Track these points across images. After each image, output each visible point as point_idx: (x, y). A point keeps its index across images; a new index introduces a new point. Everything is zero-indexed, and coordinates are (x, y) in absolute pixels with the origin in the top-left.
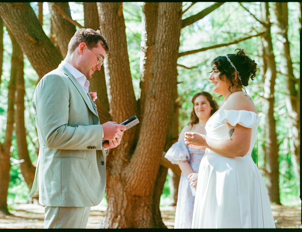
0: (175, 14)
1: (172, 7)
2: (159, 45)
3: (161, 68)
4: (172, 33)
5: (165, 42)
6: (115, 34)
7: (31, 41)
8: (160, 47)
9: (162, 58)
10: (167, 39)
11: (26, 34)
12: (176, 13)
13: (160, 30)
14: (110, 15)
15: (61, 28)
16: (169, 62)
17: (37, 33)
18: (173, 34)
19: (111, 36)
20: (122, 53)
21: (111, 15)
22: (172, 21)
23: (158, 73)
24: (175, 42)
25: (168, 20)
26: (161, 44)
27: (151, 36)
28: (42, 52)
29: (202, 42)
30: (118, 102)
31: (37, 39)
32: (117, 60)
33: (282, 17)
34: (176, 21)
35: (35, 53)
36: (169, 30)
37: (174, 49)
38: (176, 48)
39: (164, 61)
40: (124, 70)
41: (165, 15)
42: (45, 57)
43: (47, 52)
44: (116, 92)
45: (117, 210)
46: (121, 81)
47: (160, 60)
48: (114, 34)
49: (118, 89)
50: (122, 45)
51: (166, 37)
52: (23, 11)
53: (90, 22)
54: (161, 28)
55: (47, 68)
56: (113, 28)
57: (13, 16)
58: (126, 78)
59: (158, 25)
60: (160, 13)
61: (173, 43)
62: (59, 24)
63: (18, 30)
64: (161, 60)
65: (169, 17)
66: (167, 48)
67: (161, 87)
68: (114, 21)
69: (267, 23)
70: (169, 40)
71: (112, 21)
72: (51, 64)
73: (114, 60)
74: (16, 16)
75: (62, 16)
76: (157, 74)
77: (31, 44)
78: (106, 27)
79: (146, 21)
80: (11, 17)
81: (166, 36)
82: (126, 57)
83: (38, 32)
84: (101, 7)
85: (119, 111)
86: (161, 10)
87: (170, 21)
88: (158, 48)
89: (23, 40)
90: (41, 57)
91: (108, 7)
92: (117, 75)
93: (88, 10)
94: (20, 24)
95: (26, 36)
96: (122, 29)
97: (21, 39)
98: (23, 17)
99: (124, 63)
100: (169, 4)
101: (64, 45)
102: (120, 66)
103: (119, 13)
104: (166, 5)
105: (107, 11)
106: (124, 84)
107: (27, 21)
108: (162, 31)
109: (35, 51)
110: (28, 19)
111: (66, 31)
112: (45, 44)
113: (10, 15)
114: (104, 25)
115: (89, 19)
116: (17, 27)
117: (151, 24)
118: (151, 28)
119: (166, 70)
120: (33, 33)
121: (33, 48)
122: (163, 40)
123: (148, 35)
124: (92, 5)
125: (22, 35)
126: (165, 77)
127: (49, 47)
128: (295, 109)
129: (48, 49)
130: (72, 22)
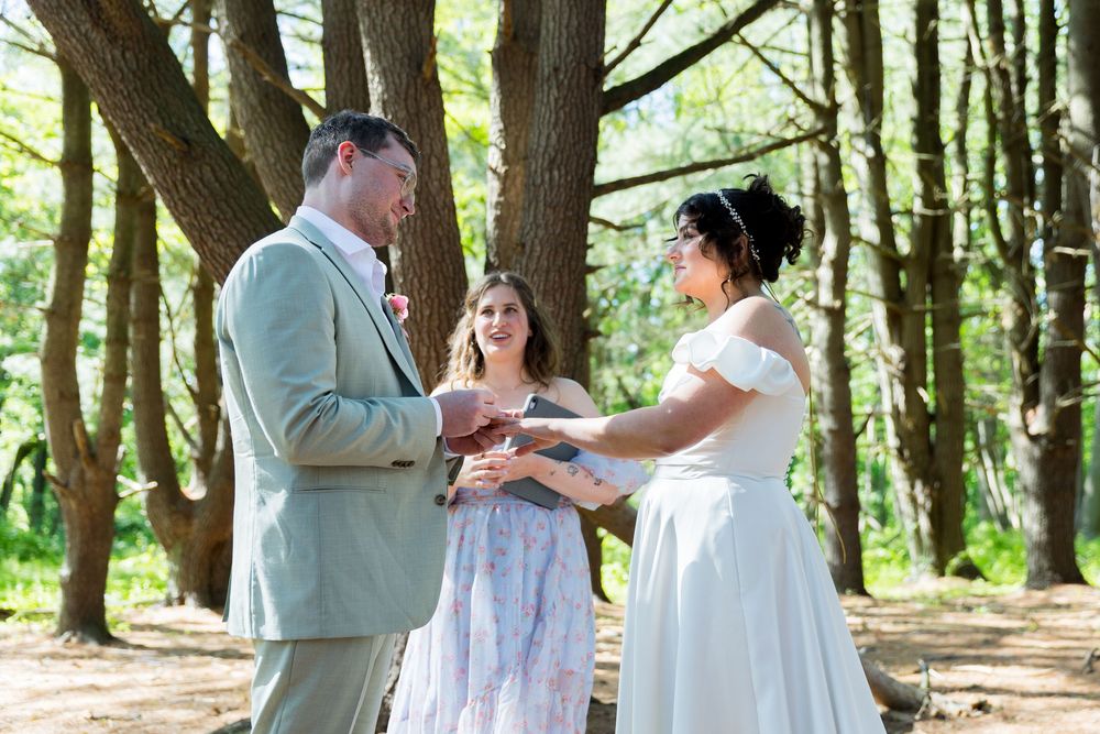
0: (583, 75)
1: (574, 54)
2: (540, 161)
3: (546, 225)
4: (577, 129)
5: (556, 154)
7: (170, 147)
8: (542, 168)
9: (548, 199)
10: (562, 145)
11: (152, 125)
12: (587, 71)
13: (542, 119)
14: (399, 76)
15: (259, 109)
16: (567, 208)
17: (187, 122)
18: (579, 131)
20: (436, 183)
21: (404, 76)
22: (575, 95)
23: (537, 241)
24: (584, 155)
25: (565, 92)
26: (544, 159)
27: (518, 138)
28: (201, 179)
29: (650, 156)
30: (426, 324)
31: (186, 141)
33: (868, 87)
34: (587, 94)
35: (183, 181)
36: (568, 121)
37: (582, 175)
38: (586, 172)
39: (554, 208)
40: (440, 233)
41: (557, 78)
42: (211, 193)
43: (217, 180)
44: (419, 294)
46: (433, 263)
47: (541, 204)
48: (410, 129)
49: (426, 287)
51: (558, 141)
52: (141, 56)
53: (342, 94)
54: (546, 112)
55: (217, 224)
56: (408, 111)
57: (111, 69)
58: (447, 256)
59: (537, 105)
60: (543, 70)
61: (579, 156)
62: (253, 99)
63: (130, 111)
64: (545, 205)
65: (566, 82)
66: (563, 172)
67: (547, 280)
68: (412, 91)
69: (827, 104)
70: (567, 148)
71: (407, 93)
72: (230, 215)
74: (121, 70)
75: (261, 75)
76: (533, 242)
77: (170, 153)
78: (388, 110)
79: (502, 93)
80: (107, 69)
81: (559, 136)
82: (446, 196)
83: (189, 117)
84: (372, 53)
85: (429, 348)
86: (546, 63)
87: (570, 95)
88: (536, 172)
89: (145, 140)
90: (200, 194)
91: (393, 53)
92: (420, 245)
93: (337, 61)
94: (135, 95)
95: (154, 131)
96: (434, 117)
97: (138, 139)
98: (143, 72)
99: (442, 212)
100: (568, 47)
101: (267, 159)
102: (431, 221)
103: (425, 68)
104: (560, 48)
105: (391, 62)
106: (442, 272)
107: (156, 84)
108: (549, 121)
109: (182, 174)
110: (158, 79)
111: (273, 119)
112: (210, 156)
113: (104, 67)
114: (384, 103)
115: (341, 84)
116: (124, 103)
117: (516, 101)
118: (515, 115)
119: (559, 234)
120: (174, 121)
121: (176, 166)
122: (550, 150)
123: (507, 134)
124: (347, 45)
125: (142, 127)
126: (556, 252)
127: (223, 164)
128: (896, 338)
129: (221, 169)
130: (291, 94)
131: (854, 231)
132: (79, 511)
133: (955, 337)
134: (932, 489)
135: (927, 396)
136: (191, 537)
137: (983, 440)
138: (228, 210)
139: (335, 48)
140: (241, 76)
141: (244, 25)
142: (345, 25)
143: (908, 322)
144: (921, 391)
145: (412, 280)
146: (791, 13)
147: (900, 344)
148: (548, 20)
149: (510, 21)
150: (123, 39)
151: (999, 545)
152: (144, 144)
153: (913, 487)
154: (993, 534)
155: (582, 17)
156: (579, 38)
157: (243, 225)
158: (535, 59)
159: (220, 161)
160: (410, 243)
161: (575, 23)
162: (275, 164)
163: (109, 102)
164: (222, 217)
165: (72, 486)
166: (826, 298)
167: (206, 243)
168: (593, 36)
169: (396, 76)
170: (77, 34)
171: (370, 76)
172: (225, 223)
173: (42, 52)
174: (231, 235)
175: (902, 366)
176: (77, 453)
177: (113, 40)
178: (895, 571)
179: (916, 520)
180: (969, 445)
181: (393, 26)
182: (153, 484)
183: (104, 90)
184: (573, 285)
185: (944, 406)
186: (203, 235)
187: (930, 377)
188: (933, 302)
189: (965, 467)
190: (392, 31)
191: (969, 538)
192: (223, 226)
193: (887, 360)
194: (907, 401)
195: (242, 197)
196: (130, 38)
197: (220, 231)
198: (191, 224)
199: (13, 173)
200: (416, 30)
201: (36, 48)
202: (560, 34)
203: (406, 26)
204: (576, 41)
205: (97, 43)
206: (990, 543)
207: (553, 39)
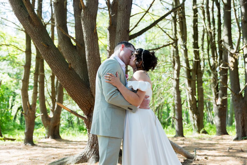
0: (125, 31)
6: (92, 43)
7: (45, 46)
11: (41, 42)
13: (117, 40)
14: (89, 32)
15: (63, 40)
17: (48, 42)
19: (90, 44)
20: (96, 53)
21: (90, 32)
22: (124, 35)
25: (122, 35)
27: (113, 44)
28: (51, 53)
31: (48, 45)
32: (94, 57)
33: (183, 36)
34: (126, 36)
35: (47, 53)
40: (97, 63)
41: (120, 32)
42: (53, 55)
43: (54, 53)
45: (94, 141)
46: (96, 69)
49: (94, 73)
50: (96, 49)
52: (39, 29)
53: (79, 36)
55: (54, 61)
56: (91, 39)
57: (34, 31)
59: (116, 38)
60: (117, 31)
62: (61, 37)
63: (37, 40)
65: (122, 33)
68: (92, 35)
69: (176, 39)
71: (91, 36)
72: (56, 60)
73: (92, 57)
77: (45, 48)
78: (87, 39)
79: (110, 36)
80: (33, 32)
82: (98, 56)
83: (48, 41)
84: (84, 28)
86: (118, 29)
89: (40, 45)
90: (50, 56)
92: (93, 65)
93: (78, 30)
94: (38, 36)
96: (96, 40)
97: (38, 45)
98: (40, 32)
99: (98, 59)
100: (122, 26)
101: (64, 49)
102: (95, 61)
103: (94, 31)
104: (121, 26)
105: (88, 29)
107: (42, 34)
109: (47, 52)
110: (43, 33)
111: (65, 41)
112: (53, 48)
113: (32, 31)
114: (86, 37)
115: (78, 34)
116: (36, 38)
117: (112, 37)
118: (112, 40)
120: (46, 41)
121: (46, 50)
123: (111, 44)
124: (80, 27)
125: (39, 43)
127: (55, 50)
128: (190, 86)
129: (55, 51)
130: (69, 36)
131: (181, 64)
132: (28, 119)
133: (202, 85)
134: (197, 116)
135: (196, 97)
136: (50, 125)
137: (208, 106)
138: (56, 59)
139: (77, 28)
140: (59, 33)
141: (60, 23)
142: (79, 23)
143: (192, 82)
144: (195, 96)
145: (92, 72)
146: (168, 21)
147: (191, 87)
148: (118, 21)
149: (111, 21)
150: (36, 26)
151: (211, 127)
152: (40, 46)
153: (193, 115)
154: (210, 125)
155: (125, 20)
157: (59, 62)
158: (116, 29)
159: (54, 49)
160: (91, 65)
161: (124, 21)
162: (65, 50)
163: (33, 38)
164: (55, 60)
165: (27, 114)
166: (175, 77)
167: (51, 65)
168: (127, 24)
170: (27, 25)
171: (84, 32)
173: (22, 30)
174: (56, 64)
175: (191, 91)
176: (28, 108)
177: (34, 26)
178: (190, 132)
179: (194, 122)
180: (205, 107)
181: (88, 22)
182: (43, 114)
183: (32, 36)
185: (200, 99)
186: (51, 64)
187: (197, 94)
188: (197, 78)
189: (204, 111)
191: (205, 126)
192: (55, 62)
193: (188, 90)
194: (192, 98)
195: (59, 56)
196: (37, 26)
197: (54, 63)
198: (49, 62)
199: (17, 54)
200: (93, 23)
201: (21, 29)
202: (121, 24)
203: (91, 22)
204: (124, 25)
205: (31, 27)
206: (209, 127)
207: (119, 25)
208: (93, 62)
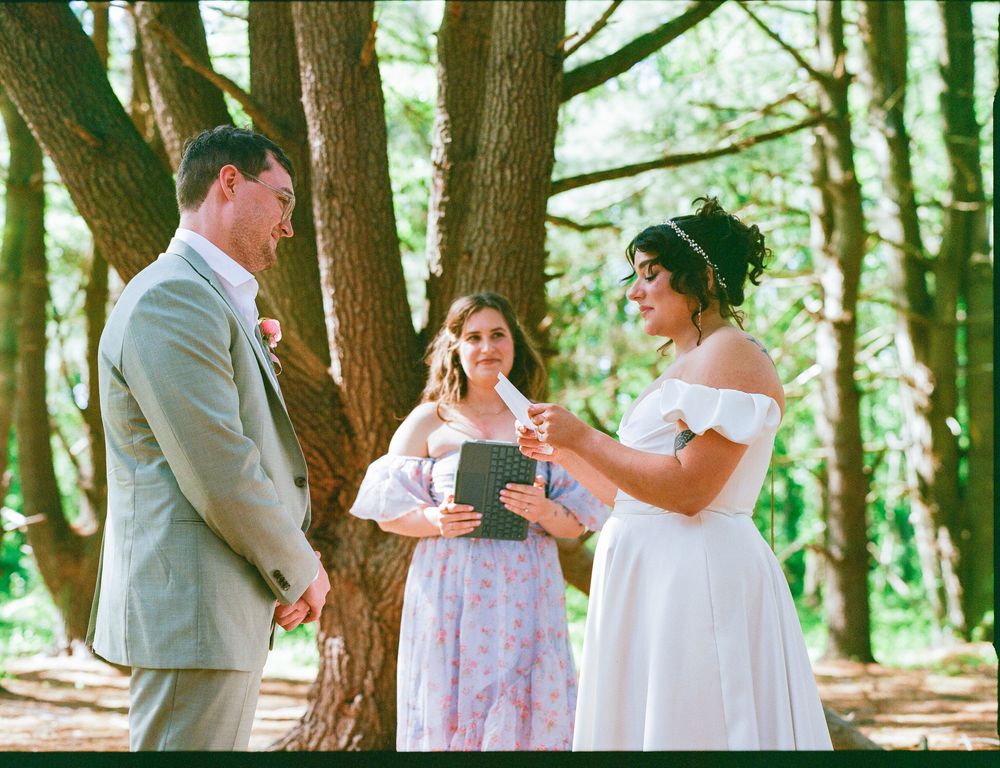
0: (540, 63)
1: (530, 41)
2: (491, 158)
3: (496, 231)
4: (532, 124)
5: (508, 153)
6: (350, 123)
7: (84, 143)
8: (492, 166)
9: (499, 202)
10: (516, 141)
11: (66, 120)
12: (544, 60)
13: (493, 113)
14: (335, 65)
15: (177, 96)
16: (519, 214)
17: (103, 117)
18: (535, 125)
19: (336, 129)
20: (373, 182)
21: (340, 63)
22: (531, 86)
23: (485, 249)
24: (540, 152)
25: (520, 83)
26: (494, 157)
27: (465, 131)
28: (116, 178)
30: (358, 340)
31: (100, 136)
32: (357, 206)
34: (545, 86)
35: (97, 181)
36: (522, 114)
37: (537, 175)
38: (543, 171)
39: (505, 212)
40: (377, 237)
41: (510, 68)
42: (127, 193)
43: (133, 178)
44: (352, 307)
45: (351, 677)
46: (369, 272)
47: (491, 208)
48: (346, 122)
49: (360, 298)
50: (372, 158)
51: (511, 137)
52: (56, 45)
53: (268, 78)
54: (497, 105)
55: (132, 228)
56: (344, 103)
57: (25, 59)
58: (384, 264)
59: (488, 97)
60: (495, 59)
61: (535, 154)
63: (43, 105)
64: (495, 208)
65: (520, 71)
66: (516, 171)
68: (348, 80)
70: (521, 144)
71: (342, 83)
72: (146, 217)
73: (348, 204)
74: (35, 61)
75: (181, 60)
76: (481, 252)
77: (84, 150)
78: (321, 101)
79: (448, 79)
80: (20, 61)
81: (512, 131)
82: (384, 196)
83: (105, 110)
84: (304, 38)
85: (362, 368)
86: (498, 50)
87: (525, 86)
88: (485, 171)
89: (57, 135)
90: (115, 194)
91: (328, 39)
92: (354, 253)
94: (48, 87)
95: (68, 126)
96: (374, 109)
97: (49, 134)
98: (58, 62)
99: (379, 214)
100: (524, 33)
102: (366, 225)
103: (363, 56)
104: (514, 34)
105: (326, 48)
106: (378, 281)
107: (71, 75)
108: (501, 116)
109: (96, 172)
110: (74, 69)
111: (191, 106)
112: (127, 153)
113: (17, 58)
114: (317, 93)
115: (268, 67)
116: (37, 96)
117: (464, 90)
118: (464, 104)
119: (511, 242)
120: (89, 114)
121: (89, 164)
122: (502, 146)
123: (453, 126)
125: (55, 122)
126: (507, 261)
130: (213, 79)
134: (960, 539)
135: (958, 426)
138: (144, 212)
139: (262, 28)
143: (936, 338)
144: (950, 421)
145: (344, 291)
147: (927, 363)
150: (39, 28)
153: (936, 536)
156: (536, 23)
158: (487, 42)
160: (343, 249)
164: (137, 220)
166: (834, 310)
167: (119, 249)
168: (551, 22)
169: (331, 64)
171: (302, 63)
172: (140, 227)
174: (147, 241)
175: (930, 390)
179: (941, 576)
182: (41, 516)
183: (16, 83)
184: (526, 299)
186: (117, 240)
187: (962, 406)
188: (966, 315)
190: (327, 14)
192: (138, 231)
193: (912, 385)
194: (934, 436)
196: (46, 27)
197: (135, 236)
200: (355, 13)
202: (515, 18)
204: (533, 26)
205: (12, 33)
207: (507, 23)
208: (352, 234)
